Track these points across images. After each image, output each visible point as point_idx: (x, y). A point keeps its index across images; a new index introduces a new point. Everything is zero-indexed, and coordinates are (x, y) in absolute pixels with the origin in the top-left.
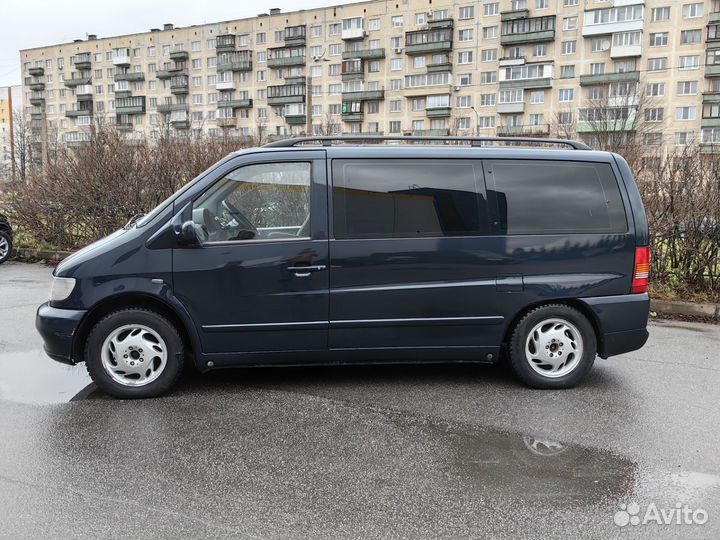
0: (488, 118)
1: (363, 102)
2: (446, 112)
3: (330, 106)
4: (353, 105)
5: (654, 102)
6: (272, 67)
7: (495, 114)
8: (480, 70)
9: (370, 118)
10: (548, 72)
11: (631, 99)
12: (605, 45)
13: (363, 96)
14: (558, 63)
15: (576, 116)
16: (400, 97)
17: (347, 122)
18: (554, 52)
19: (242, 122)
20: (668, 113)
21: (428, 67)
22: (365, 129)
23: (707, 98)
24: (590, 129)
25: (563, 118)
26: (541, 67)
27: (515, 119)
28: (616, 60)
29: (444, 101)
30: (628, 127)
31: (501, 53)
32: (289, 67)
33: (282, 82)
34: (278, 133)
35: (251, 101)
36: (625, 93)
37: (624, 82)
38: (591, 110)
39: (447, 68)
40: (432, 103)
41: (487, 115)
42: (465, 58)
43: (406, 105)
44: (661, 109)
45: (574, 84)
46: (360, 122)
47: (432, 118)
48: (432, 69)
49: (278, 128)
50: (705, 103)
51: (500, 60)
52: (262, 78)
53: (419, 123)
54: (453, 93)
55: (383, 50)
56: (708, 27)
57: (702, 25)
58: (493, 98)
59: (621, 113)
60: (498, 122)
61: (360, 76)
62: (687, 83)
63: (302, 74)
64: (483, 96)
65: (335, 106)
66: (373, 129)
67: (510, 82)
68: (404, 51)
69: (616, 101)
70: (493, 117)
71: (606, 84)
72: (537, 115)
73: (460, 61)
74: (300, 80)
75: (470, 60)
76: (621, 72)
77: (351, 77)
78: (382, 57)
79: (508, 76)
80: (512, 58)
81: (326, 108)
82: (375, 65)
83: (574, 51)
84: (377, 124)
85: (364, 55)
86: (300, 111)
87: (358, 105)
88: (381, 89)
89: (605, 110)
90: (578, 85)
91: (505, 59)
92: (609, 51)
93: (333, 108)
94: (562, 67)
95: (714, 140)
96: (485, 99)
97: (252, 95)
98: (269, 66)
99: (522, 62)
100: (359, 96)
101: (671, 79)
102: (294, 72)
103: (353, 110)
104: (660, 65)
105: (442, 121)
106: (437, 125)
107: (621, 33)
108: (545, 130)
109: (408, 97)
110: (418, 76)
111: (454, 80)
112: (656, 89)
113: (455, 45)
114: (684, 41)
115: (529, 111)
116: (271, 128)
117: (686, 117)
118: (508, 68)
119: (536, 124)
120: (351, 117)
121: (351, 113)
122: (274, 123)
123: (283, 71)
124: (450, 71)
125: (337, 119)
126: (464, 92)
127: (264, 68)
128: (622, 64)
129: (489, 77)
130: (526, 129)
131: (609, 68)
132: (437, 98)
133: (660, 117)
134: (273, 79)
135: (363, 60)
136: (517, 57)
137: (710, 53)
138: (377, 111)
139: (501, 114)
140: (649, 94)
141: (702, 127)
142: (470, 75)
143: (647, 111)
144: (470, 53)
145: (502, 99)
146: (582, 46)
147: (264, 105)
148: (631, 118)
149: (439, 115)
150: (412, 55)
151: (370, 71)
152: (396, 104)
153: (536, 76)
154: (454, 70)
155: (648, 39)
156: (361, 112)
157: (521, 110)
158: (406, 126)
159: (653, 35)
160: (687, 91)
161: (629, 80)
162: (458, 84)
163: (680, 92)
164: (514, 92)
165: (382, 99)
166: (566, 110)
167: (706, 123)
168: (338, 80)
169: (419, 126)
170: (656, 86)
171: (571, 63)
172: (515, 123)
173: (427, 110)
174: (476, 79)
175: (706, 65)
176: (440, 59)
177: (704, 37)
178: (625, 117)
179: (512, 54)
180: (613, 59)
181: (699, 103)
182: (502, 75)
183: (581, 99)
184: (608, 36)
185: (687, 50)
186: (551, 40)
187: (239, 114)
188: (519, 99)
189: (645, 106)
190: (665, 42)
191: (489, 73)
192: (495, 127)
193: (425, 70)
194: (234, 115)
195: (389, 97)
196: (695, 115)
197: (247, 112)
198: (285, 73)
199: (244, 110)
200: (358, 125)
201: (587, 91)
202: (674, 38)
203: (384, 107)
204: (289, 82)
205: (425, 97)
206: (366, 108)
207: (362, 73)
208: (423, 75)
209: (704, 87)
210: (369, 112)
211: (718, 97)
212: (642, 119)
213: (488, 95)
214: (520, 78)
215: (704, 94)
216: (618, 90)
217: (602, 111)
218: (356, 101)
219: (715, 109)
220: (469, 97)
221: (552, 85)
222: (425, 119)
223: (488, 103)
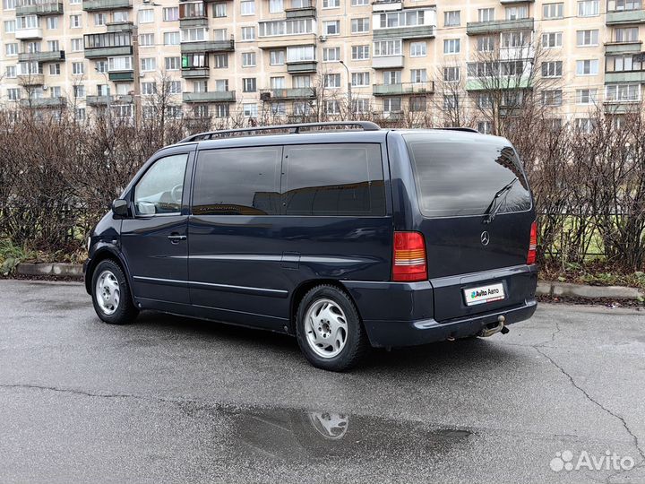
0: (361, 75)
1: (207, 54)
2: (311, 67)
3: (167, 59)
4: (196, 57)
5: (552, 55)
6: (90, 11)
7: (369, 69)
8: (350, 16)
9: (216, 73)
10: (430, 18)
11: (525, 51)
13: (208, 47)
14: (441, 8)
15: (464, 71)
16: (254, 48)
17: (189, 79)
19: (51, 79)
20: (567, 68)
21: (287, 11)
22: (212, 87)
23: (610, 49)
24: (479, 87)
25: (450, 74)
26: (421, 13)
27: (393, 75)
28: (506, 5)
29: (308, 54)
30: (524, 85)
32: (112, 10)
33: (103, 29)
34: (100, 94)
35: (62, 53)
36: (519, 44)
37: (517, 31)
38: (481, 64)
39: (309, 13)
40: (294, 55)
41: (361, 71)
42: (331, 1)
43: (262, 59)
44: (559, 63)
45: (460, 34)
46: (205, 79)
47: (295, 75)
48: (292, 14)
49: (99, 87)
50: (608, 55)
51: (373, 4)
52: (77, 24)
53: (279, 80)
54: (319, 44)
58: (367, 51)
59: (515, 67)
60: (376, 78)
61: (202, 22)
62: (588, 32)
63: (129, 20)
64: (354, 48)
65: (173, 59)
66: (222, 88)
67: (386, 30)
69: (508, 54)
70: (367, 73)
71: (496, 34)
72: (418, 71)
73: (325, 5)
74: (126, 27)
75: (337, 3)
76: (513, 18)
77: (191, 23)
79: (383, 24)
80: (387, 2)
81: (161, 63)
82: (220, 8)
84: (227, 81)
86: (127, 65)
87: (202, 57)
88: (229, 38)
89: (496, 65)
90: (465, 34)
91: (379, 3)
93: (170, 62)
94: (446, 13)
95: (620, 98)
96: (358, 52)
97: (65, 45)
98: (86, 10)
99: (398, 6)
100: (202, 47)
101: (568, 29)
102: (119, 17)
103: (196, 64)
104: (556, 11)
105: (307, 78)
106: (301, 83)
108: (429, 89)
109: (265, 49)
110: (275, 22)
111: (319, 28)
112: (552, 39)
115: (409, 66)
116: (90, 88)
117: (587, 71)
118: (382, 14)
119: (418, 81)
120: (192, 73)
121: (194, 68)
122: (94, 80)
123: (104, 15)
124: (314, 17)
125: (176, 75)
126: (331, 44)
127: (79, 11)
128: (514, 9)
129: (360, 24)
130: (405, 88)
131: (500, 14)
132: (299, 49)
133: (559, 72)
134: (91, 25)
135: (206, 3)
138: (226, 65)
139: (377, 69)
140: (545, 45)
141: (606, 83)
142: (338, 21)
143: (544, 64)
145: (377, 51)
147: (80, 58)
148: (526, 74)
149: (302, 71)
151: (215, 16)
152: (249, 58)
153: (415, 23)
154: (318, 16)
156: (206, 67)
157: (400, 65)
158: (263, 84)
160: (587, 41)
161: (523, 29)
162: (325, 33)
163: (579, 43)
164: (391, 42)
165: (231, 50)
166: (452, 64)
167: (610, 78)
168: (176, 26)
169: (278, 84)
170: (552, 35)
171: (455, 8)
172: (393, 80)
173: (288, 64)
174: (345, 27)
175: (607, 12)
176: (301, 3)
178: (520, 72)
180: (503, 3)
181: (601, 56)
182: (376, 22)
183: (469, 51)
187: (47, 70)
188: (397, 51)
189: (541, 60)
191: (361, 20)
192: (371, 85)
193: (283, 16)
194: (41, 71)
195: (239, 49)
196: (597, 68)
197: (58, 66)
198: (107, 18)
199: (54, 65)
200: (203, 81)
201: (475, 41)
203: (235, 60)
204: (112, 29)
205: (284, 48)
206: (212, 63)
207: (205, 18)
208: (281, 22)
209: (606, 36)
210: (216, 67)
211: (621, 49)
212: (539, 74)
213: (361, 47)
214: (397, 26)
215: (606, 45)
216: (511, 41)
217: (491, 67)
218: (199, 53)
219: (619, 62)
220: (338, 49)
221: (435, 33)
222: (286, 75)
223: (360, 56)
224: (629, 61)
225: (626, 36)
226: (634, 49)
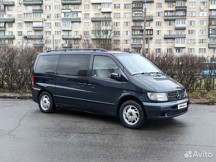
0: (58, 32)
1: (5, 23)
2: (41, 28)
4: (1, 24)
5: (117, 29)
7: (60, 30)
8: (54, 13)
9: (8, 29)
10: (80, 15)
11: (108, 27)
12: (99, 7)
13: (6, 20)
14: (83, 12)
15: (90, 33)
16: (21, 21)
18: (81, 8)
20: (121, 33)
21: (33, 10)
22: (7, 34)
23: (133, 28)
24: (95, 38)
25: (86, 33)
26: (77, 13)
27: (68, 33)
28: (103, 13)
29: (40, 24)
30: (108, 38)
31: (62, 7)
36: (106, 25)
37: (106, 21)
38: (96, 31)
39: (41, 11)
40: (35, 24)
41: (58, 30)
42: (48, 8)
43: (24, 25)
44: (119, 32)
45: (90, 21)
46: (4, 31)
47: (36, 31)
48: (35, 11)
50: (133, 30)
51: (62, 10)
53: (30, 32)
54: (44, 21)
55: (14, 2)
56: (132, 3)
57: (131, 2)
58: (60, 24)
59: (106, 32)
60: (63, 33)
61: (4, 12)
62: (127, 22)
64: (56, 23)
66: (10, 34)
67: (66, 18)
68: (23, 3)
69: (104, 28)
70: (60, 31)
71: (100, 21)
72: (76, 32)
73: (46, 9)
75: (50, 9)
76: (105, 17)
78: (14, 5)
79: (65, 16)
80: (66, 9)
82: (10, 8)
83: (89, 8)
84: (12, 32)
85: (5, 4)
87: (3, 24)
88: (13, 18)
91: (63, 9)
92: (100, 9)
94: (85, 14)
95: (136, 43)
96: (56, 24)
99: (70, 11)
101: (122, 21)
103: (1, 26)
104: (118, 16)
105: (40, 32)
106: (38, 34)
107: (104, 3)
108: (79, 37)
109: (25, 22)
110: (29, 14)
111: (44, 16)
112: (117, 24)
113: (44, 3)
114: (125, 8)
115: (73, 30)
117: (127, 34)
118: (65, 13)
119: (76, 35)
124: (42, 12)
126: (47, 22)
128: (105, 14)
129: (57, 16)
130: (72, 37)
131: (101, 16)
132: (37, 23)
133: (119, 34)
135: (5, 6)
136: (68, 9)
137: (133, 12)
138: (12, 27)
139: (63, 30)
140: (114, 25)
141: (132, 38)
142: (50, 14)
143: (114, 32)
144: (50, 6)
145: (63, 25)
146: (91, 6)
148: (109, 34)
149: (38, 30)
150: (26, 5)
151: (8, 10)
152: (20, 25)
153: (75, 16)
154: (44, 12)
155: (113, 6)
156: (5, 27)
157: (70, 29)
158: (25, 33)
159: (115, 5)
160: (127, 25)
161: (108, 20)
162: (46, 18)
163: (124, 25)
164: (67, 22)
165: (14, 22)
166: (86, 30)
167: (133, 37)
169: (30, 34)
170: (117, 23)
171: (88, 13)
172: (68, 34)
173: (33, 27)
174: (53, 17)
175: (133, 17)
176: (38, 8)
177: (132, 7)
178: (107, 34)
179: (66, 7)
180: (102, 12)
181: (131, 30)
182: (63, 15)
183: (91, 27)
184: (100, 4)
185: (126, 11)
186: (80, 4)
188: (69, 25)
190: (119, 7)
191: (58, 14)
192: (61, 35)
193: (32, 12)
195: (16, 22)
196: (130, 33)
200: (4, 32)
201: (94, 24)
202: (122, 6)
203: (15, 25)
205: (32, 22)
206: (7, 25)
207: (5, 10)
208: (31, 13)
209: (132, 24)
210: (8, 27)
211: (137, 28)
212: (113, 35)
213: (58, 23)
214: (69, 17)
216: (104, 24)
217: (99, 31)
218: (2, 22)
219: (136, 32)
220: (50, 23)
221: (81, 20)
222: (33, 31)
223: (58, 26)
224: (139, 32)
225: (138, 24)
226: (140, 28)
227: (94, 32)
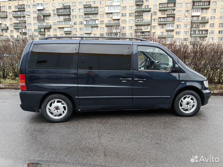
1: (45, 29)
2: (70, 32)
3: (35, 29)
4: (42, 29)
5: (124, 31)
6: (14, 17)
7: (84, 33)
8: (79, 21)
10: (97, 22)
11: (118, 30)
12: (111, 16)
13: (45, 27)
14: (100, 20)
15: (105, 35)
16: (56, 28)
17: (40, 34)
18: (98, 17)
19: (5, 34)
20: (127, 34)
21: (64, 19)
23: (136, 31)
26: (95, 21)
27: (89, 35)
28: (114, 20)
29: (69, 29)
31: (84, 16)
32: (20, 17)
33: (18, 22)
34: (18, 38)
35: (8, 27)
36: (116, 29)
37: (116, 26)
38: (109, 33)
39: (69, 20)
40: (66, 30)
41: (82, 33)
42: (74, 17)
43: (58, 30)
44: (125, 33)
46: (44, 34)
47: (66, 34)
48: (65, 20)
49: (18, 36)
50: (135, 32)
52: (11, 20)
53: (62, 35)
54: (72, 27)
55: (50, 13)
57: (134, 12)
60: (85, 36)
61: (43, 21)
62: (131, 27)
63: (25, 20)
64: (80, 28)
65: (36, 29)
67: (87, 25)
68: (56, 14)
69: (114, 31)
71: (112, 26)
72: (95, 34)
73: (73, 18)
74: (24, 21)
75: (76, 18)
76: (115, 23)
77: (40, 21)
78: (50, 16)
79: (86, 23)
80: (87, 18)
81: (33, 30)
82: (48, 18)
83: (103, 17)
85: (44, 15)
86: (25, 31)
87: (43, 29)
88: (50, 25)
89: (112, 34)
90: (105, 26)
91: (85, 18)
92: (112, 17)
93: (35, 30)
97: (8, 25)
98: (13, 17)
99: (90, 19)
100: (43, 27)
101: (127, 25)
102: (22, 19)
103: (42, 31)
104: (125, 21)
105: (69, 35)
107: (115, 13)
109: (59, 28)
110: (61, 22)
111: (72, 23)
113: (71, 13)
114: (130, 16)
115: (93, 33)
116: (15, 37)
118: (86, 21)
120: (41, 33)
121: (41, 32)
122: (16, 34)
123: (18, 18)
124: (70, 21)
125: (37, 33)
126: (74, 27)
127: (11, 17)
128: (116, 21)
129: (81, 23)
131: (112, 22)
132: (67, 28)
133: (125, 35)
134: (15, 21)
135: (44, 16)
136: (89, 18)
137: (136, 19)
138: (49, 31)
139: (85, 33)
140: (122, 29)
142: (76, 22)
143: (122, 33)
144: (76, 16)
145: (85, 29)
146: (105, 15)
147: (12, 29)
148: (118, 35)
149: (68, 33)
150: (59, 15)
151: (46, 20)
152: (55, 29)
153: (94, 23)
154: (71, 21)
155: (121, 15)
156: (45, 32)
157: (91, 32)
159: (122, 14)
160: (131, 29)
161: (118, 25)
162: (73, 25)
163: (129, 29)
164: (88, 27)
165: (51, 28)
166: (102, 33)
168: (36, 22)
170: (124, 27)
171: (103, 20)
173: (65, 32)
174: (78, 23)
175: (135, 22)
176: (67, 17)
177: (135, 15)
178: (117, 35)
179: (87, 17)
180: (113, 19)
181: (134, 32)
182: (85, 22)
183: (105, 31)
184: (112, 13)
185: (131, 18)
186: (97, 14)
187: (4, 31)
188: (90, 29)
190: (126, 16)
191: (81, 22)
193: (63, 20)
194: (2, 32)
195: (53, 27)
197: (7, 31)
198: (19, 19)
199: (6, 30)
201: (107, 28)
202: (128, 15)
203: (51, 30)
204: (20, 22)
205: (63, 28)
206: (46, 30)
207: (44, 20)
208: (62, 21)
209: (135, 28)
210: (47, 32)
211: (138, 31)
212: (121, 36)
213: (82, 28)
214: (90, 23)
215: (135, 30)
216: (115, 28)
217: (111, 33)
218: (43, 28)
219: (138, 33)
220: (76, 28)
221: (98, 26)
222: (64, 34)
223: (82, 30)
224: (140, 33)
225: (139, 28)
226: (141, 31)
227: (108, 34)
